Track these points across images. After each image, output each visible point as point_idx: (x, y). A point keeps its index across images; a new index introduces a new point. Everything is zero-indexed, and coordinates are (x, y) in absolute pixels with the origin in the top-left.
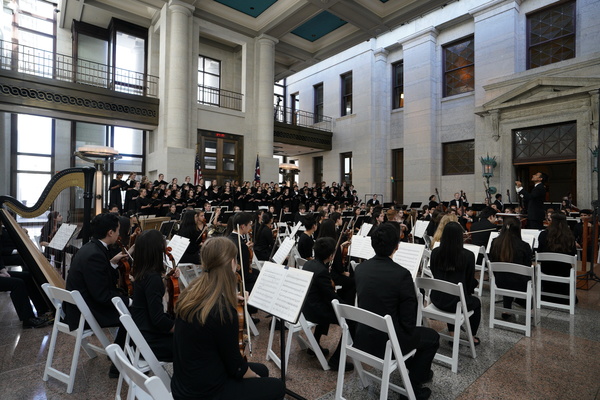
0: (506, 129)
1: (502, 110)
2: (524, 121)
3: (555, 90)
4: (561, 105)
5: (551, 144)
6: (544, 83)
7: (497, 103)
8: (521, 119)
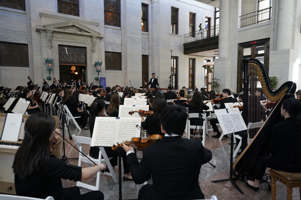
0: (56, 44)
1: (54, 32)
2: (65, 41)
3: (80, 31)
4: (81, 38)
5: (76, 56)
6: (76, 25)
7: (52, 27)
8: (64, 40)
